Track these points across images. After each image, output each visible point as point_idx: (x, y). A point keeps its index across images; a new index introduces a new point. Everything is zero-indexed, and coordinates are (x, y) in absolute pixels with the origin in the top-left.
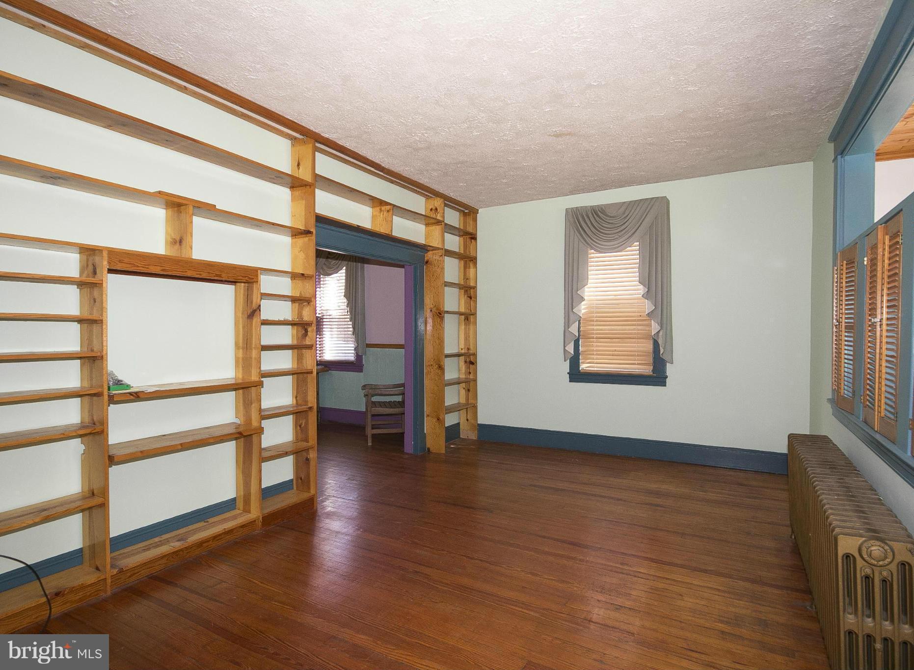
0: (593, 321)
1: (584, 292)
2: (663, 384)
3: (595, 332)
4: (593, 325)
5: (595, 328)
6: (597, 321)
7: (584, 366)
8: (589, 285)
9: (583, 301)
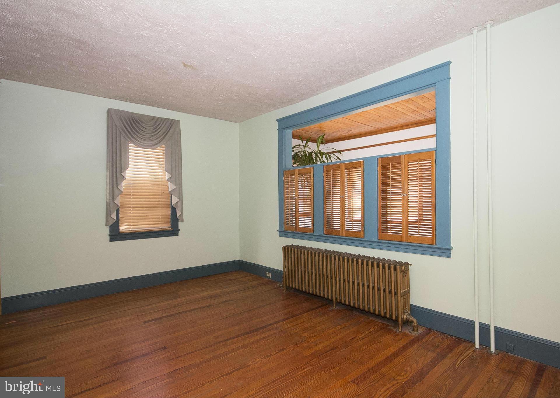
0: (130, 195)
1: (125, 174)
2: (177, 234)
3: (131, 203)
4: (130, 198)
5: (131, 200)
6: (133, 195)
7: (123, 228)
8: (129, 169)
9: (124, 180)
